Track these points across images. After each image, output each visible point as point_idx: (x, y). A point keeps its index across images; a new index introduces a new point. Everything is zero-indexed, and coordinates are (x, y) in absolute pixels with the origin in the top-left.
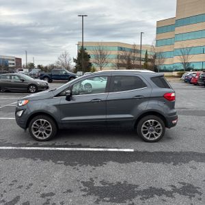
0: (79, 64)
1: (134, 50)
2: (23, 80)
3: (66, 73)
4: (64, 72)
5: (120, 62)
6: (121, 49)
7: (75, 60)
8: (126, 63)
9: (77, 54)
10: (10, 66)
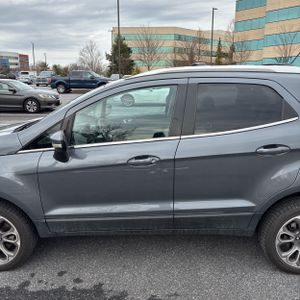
0: (115, 62)
1: (200, 39)
2: (15, 91)
3: (92, 78)
4: (89, 76)
5: (179, 58)
6: (179, 38)
7: (108, 57)
8: (187, 59)
9: (111, 47)
10: (11, 67)
